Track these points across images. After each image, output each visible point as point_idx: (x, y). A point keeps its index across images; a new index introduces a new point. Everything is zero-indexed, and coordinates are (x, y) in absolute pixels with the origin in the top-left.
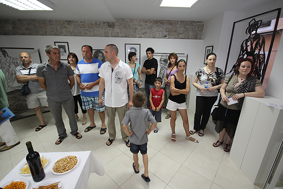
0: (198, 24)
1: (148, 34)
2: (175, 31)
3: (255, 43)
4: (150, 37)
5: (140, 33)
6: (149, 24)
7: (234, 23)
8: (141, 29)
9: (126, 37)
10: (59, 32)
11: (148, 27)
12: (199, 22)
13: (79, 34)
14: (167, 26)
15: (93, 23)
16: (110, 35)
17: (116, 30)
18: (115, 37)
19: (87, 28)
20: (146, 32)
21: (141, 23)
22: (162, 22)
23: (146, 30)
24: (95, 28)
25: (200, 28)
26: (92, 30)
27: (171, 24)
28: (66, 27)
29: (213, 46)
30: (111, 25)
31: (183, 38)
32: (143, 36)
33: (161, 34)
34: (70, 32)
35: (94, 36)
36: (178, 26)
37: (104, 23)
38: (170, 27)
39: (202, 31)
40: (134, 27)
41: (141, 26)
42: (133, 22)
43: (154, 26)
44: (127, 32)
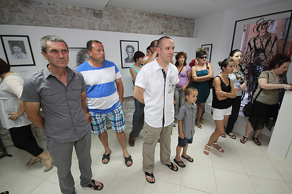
0: (191, 21)
1: (144, 30)
2: (171, 28)
3: (265, 41)
4: (146, 33)
5: (135, 27)
6: (144, 17)
7: (236, 22)
8: (136, 22)
9: (118, 31)
10: (7, 19)
11: (144, 21)
12: (191, 19)
13: (47, 24)
14: (164, 22)
15: (70, 7)
16: (97, 27)
17: (105, 20)
18: (104, 30)
19: (59, 15)
20: (141, 27)
21: (136, 15)
22: (158, 16)
23: (142, 25)
24: (73, 16)
25: (192, 26)
26: (69, 18)
27: (167, 19)
28: (20, 11)
29: (212, 45)
30: (98, 14)
31: (178, 36)
32: (138, 31)
33: (158, 30)
34: (28, 19)
35: (73, 27)
36: (173, 22)
37: (87, 9)
38: (166, 22)
39: (193, 29)
40: (128, 19)
41: (136, 18)
42: (126, 12)
43: (151, 19)
44: (120, 26)
